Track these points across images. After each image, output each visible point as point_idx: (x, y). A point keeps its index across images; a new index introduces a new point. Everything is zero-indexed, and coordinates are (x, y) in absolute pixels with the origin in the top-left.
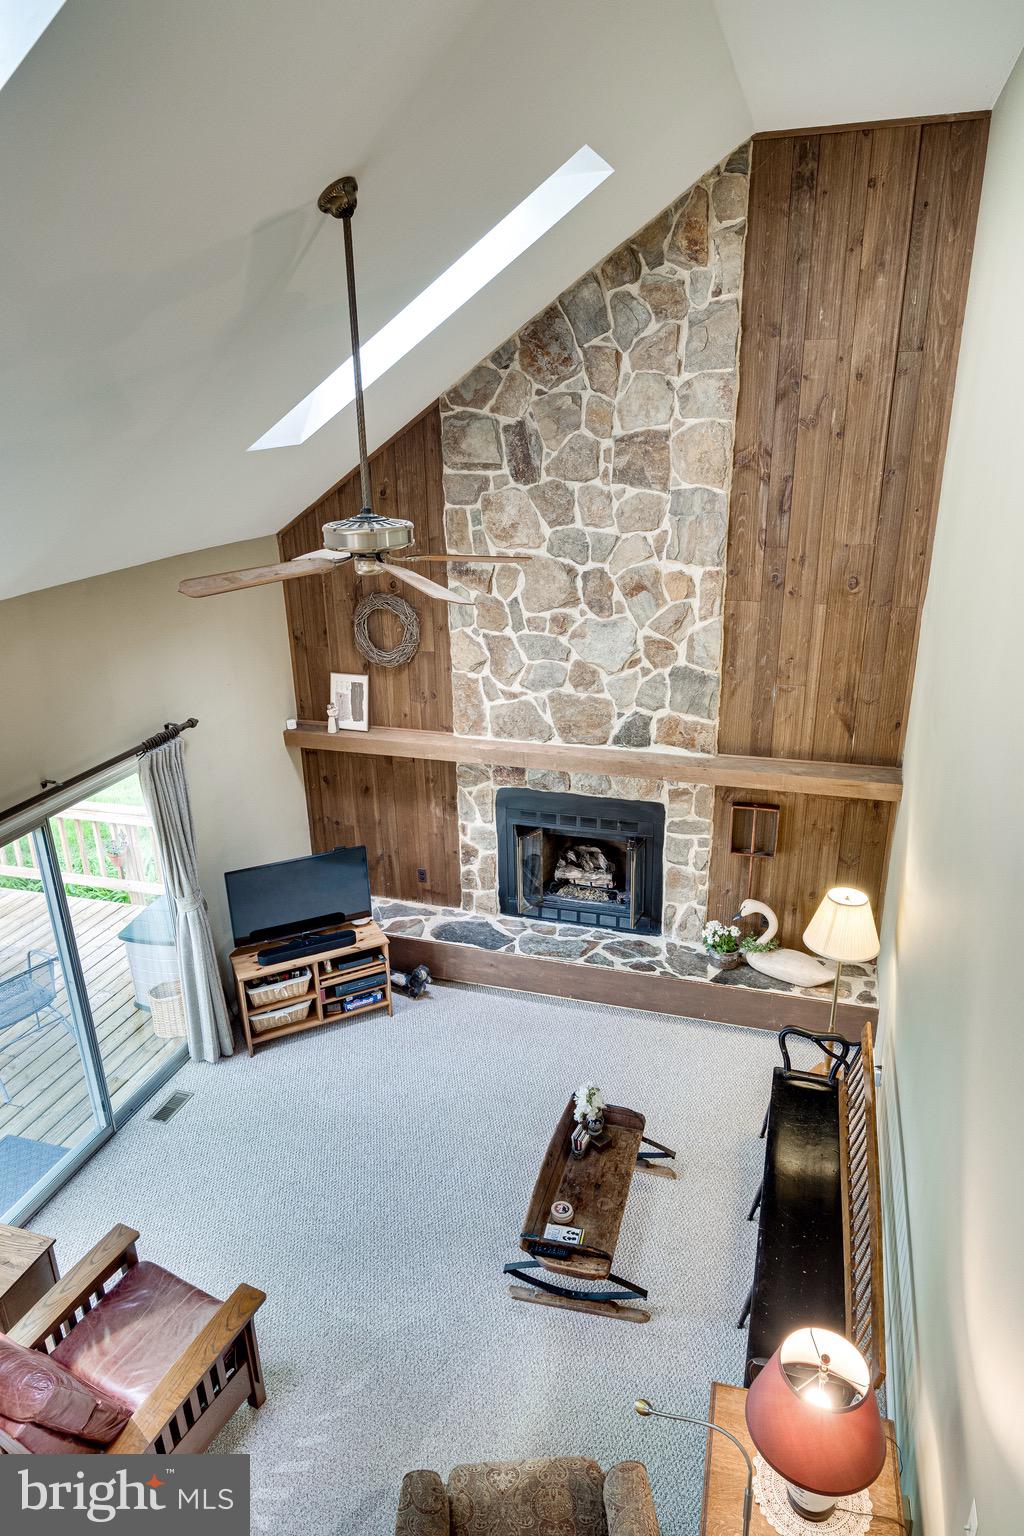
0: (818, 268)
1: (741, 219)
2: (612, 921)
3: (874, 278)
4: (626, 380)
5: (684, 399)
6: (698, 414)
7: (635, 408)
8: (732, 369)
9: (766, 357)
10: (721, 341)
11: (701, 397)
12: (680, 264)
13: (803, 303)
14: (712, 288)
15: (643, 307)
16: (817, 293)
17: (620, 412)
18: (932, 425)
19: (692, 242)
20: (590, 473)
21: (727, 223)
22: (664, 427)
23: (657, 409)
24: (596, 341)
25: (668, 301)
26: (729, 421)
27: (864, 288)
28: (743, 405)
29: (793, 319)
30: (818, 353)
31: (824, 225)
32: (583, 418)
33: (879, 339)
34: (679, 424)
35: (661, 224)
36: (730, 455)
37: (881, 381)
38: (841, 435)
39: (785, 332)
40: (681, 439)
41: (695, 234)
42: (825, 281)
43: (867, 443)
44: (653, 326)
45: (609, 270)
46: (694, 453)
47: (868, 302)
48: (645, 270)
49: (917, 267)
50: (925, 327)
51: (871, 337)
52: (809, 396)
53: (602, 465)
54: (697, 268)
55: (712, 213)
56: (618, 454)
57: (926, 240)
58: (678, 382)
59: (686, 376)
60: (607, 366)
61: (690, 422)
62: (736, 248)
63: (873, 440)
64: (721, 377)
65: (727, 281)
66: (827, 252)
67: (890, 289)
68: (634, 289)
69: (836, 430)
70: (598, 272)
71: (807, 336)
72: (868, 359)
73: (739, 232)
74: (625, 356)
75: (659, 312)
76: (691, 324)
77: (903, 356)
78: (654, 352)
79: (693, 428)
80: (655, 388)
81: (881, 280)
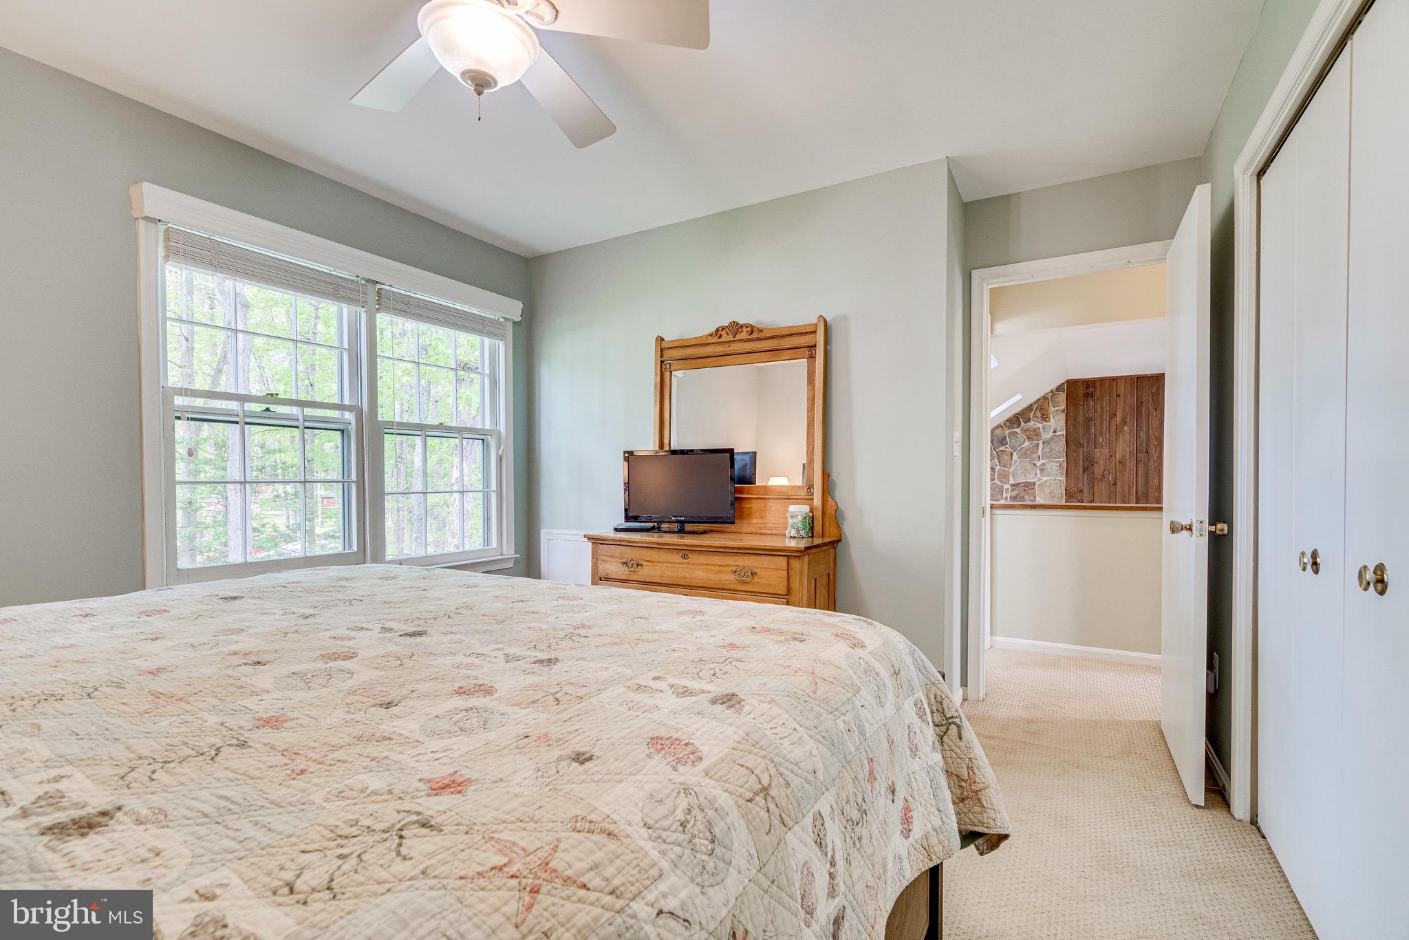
0: (1098, 424)
1: (1063, 407)
3: (1123, 427)
4: (1015, 463)
5: (1042, 470)
6: (1048, 476)
7: (1019, 473)
8: (1063, 459)
9: (1077, 455)
10: (1057, 449)
11: (1049, 469)
12: (1038, 422)
13: (1092, 436)
14: (1052, 430)
15: (1022, 437)
16: (1098, 431)
17: (1013, 475)
18: (1156, 482)
19: (1043, 415)
20: (999, 498)
21: (1057, 408)
22: (1033, 480)
23: (1030, 474)
24: (1002, 448)
25: (1033, 435)
26: (1063, 478)
27: (1119, 430)
28: (1069, 472)
29: (1088, 441)
30: (1101, 454)
31: (1099, 409)
32: (996, 476)
33: (1128, 449)
34: (1040, 479)
35: (1030, 408)
36: (1064, 492)
37: (1131, 464)
38: (1115, 484)
39: (1085, 446)
40: (1041, 485)
41: (1044, 412)
42: (1102, 428)
43: (1127, 487)
44: (1027, 444)
45: (1007, 424)
46: (1047, 491)
47: (1121, 437)
48: (1022, 424)
49: (1142, 423)
50: (1148, 444)
51: (1124, 448)
52: (1098, 469)
53: (1005, 495)
54: (1045, 423)
55: (1051, 405)
56: (1012, 490)
57: (1144, 415)
58: (1038, 464)
59: (1042, 461)
60: (1007, 457)
61: (1045, 479)
62: (1063, 417)
63: (1129, 487)
64: (1058, 462)
65: (1058, 427)
66: (1101, 418)
67: (1130, 431)
68: (1018, 430)
69: (1112, 483)
70: (1002, 424)
71: (1095, 448)
72: (1124, 456)
73: (1063, 411)
74: (1015, 454)
75: (1029, 438)
76: (1044, 443)
77: (1139, 455)
78: (1028, 453)
79: (1046, 481)
80: (1028, 466)
81: (1126, 428)
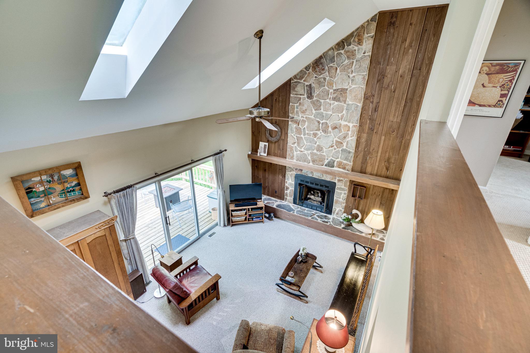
0: (393, 47)
1: (373, 34)
2: (320, 210)
3: (409, 50)
4: (338, 75)
5: (352, 80)
6: (356, 84)
7: (339, 82)
8: (366, 73)
9: (376, 70)
10: (364, 66)
11: (357, 80)
12: (355, 45)
13: (387, 56)
14: (363, 52)
15: (344, 56)
16: (392, 53)
17: (335, 83)
18: (420, 90)
19: (359, 40)
20: (326, 98)
21: (369, 35)
22: (346, 87)
23: (345, 83)
24: (331, 65)
25: (351, 55)
26: (364, 87)
27: (405, 52)
28: (368, 83)
29: (384, 61)
30: (390, 70)
31: (396, 36)
32: (326, 84)
33: (408, 67)
34: (350, 87)
35: (351, 35)
36: (363, 96)
37: (407, 78)
38: (394, 92)
39: (382, 63)
40: (350, 91)
41: (360, 38)
42: (395, 50)
43: (401, 94)
44: (347, 61)
45: (337, 47)
46: (353, 94)
47: (406, 57)
48: (346, 47)
49: (422, 47)
50: (422, 63)
51: (406, 66)
52: (386, 81)
53: (330, 96)
54: (360, 47)
55: (365, 32)
56: (334, 93)
57: (425, 40)
58: (351, 76)
59: (354, 74)
60: (333, 71)
61: (353, 86)
62: (371, 42)
63: (403, 94)
64: (363, 75)
65: (367, 50)
66: (396, 42)
67: (413, 53)
68: (342, 52)
69: (393, 90)
70: (334, 47)
71: (388, 65)
72: (404, 72)
73: (372, 37)
74: (338, 69)
75: (348, 58)
76: (357, 61)
77: (414, 71)
78: (346, 68)
79: (354, 88)
80: (346, 77)
81: (410, 50)
